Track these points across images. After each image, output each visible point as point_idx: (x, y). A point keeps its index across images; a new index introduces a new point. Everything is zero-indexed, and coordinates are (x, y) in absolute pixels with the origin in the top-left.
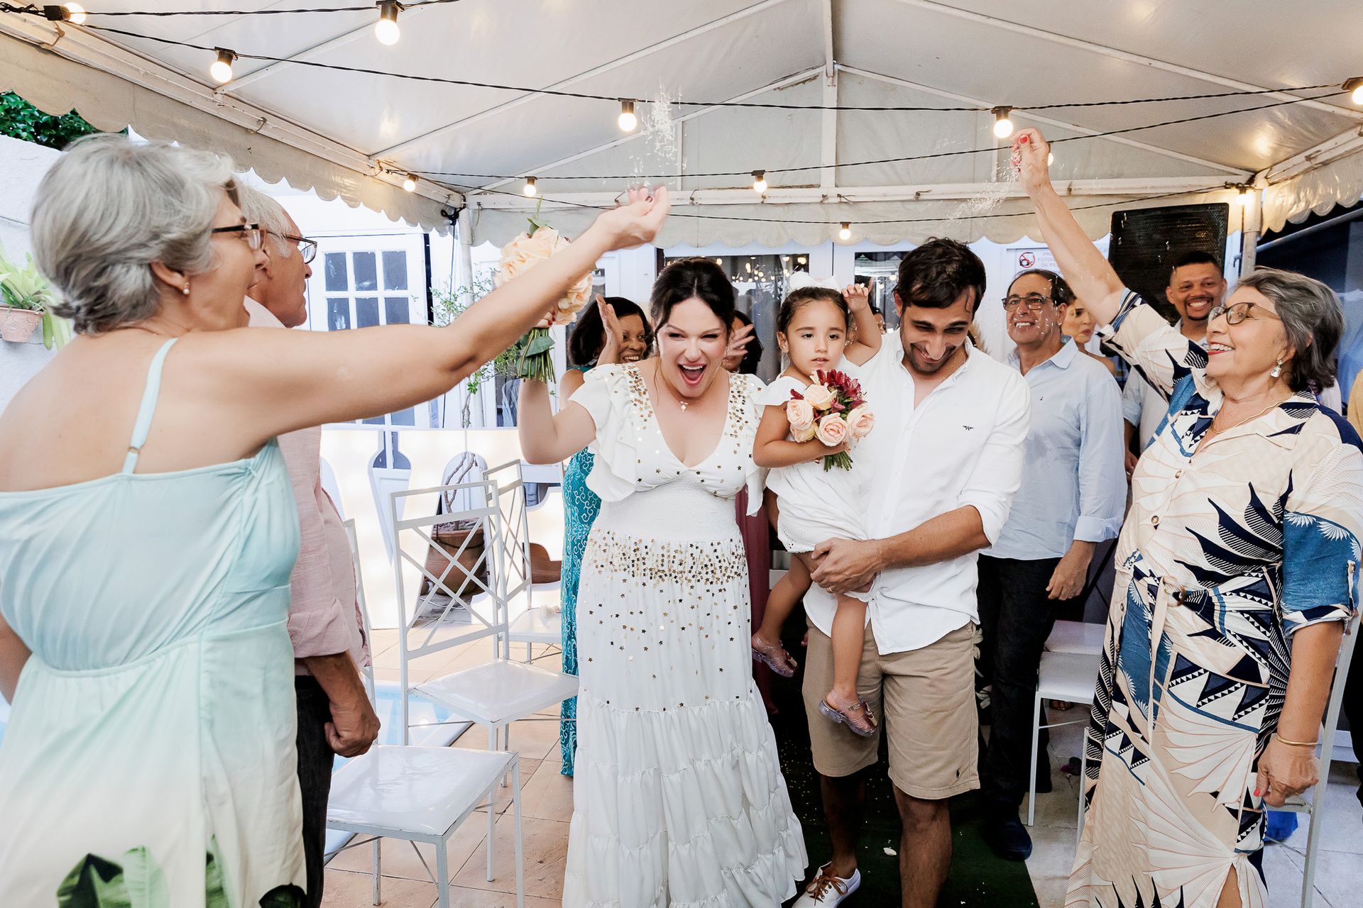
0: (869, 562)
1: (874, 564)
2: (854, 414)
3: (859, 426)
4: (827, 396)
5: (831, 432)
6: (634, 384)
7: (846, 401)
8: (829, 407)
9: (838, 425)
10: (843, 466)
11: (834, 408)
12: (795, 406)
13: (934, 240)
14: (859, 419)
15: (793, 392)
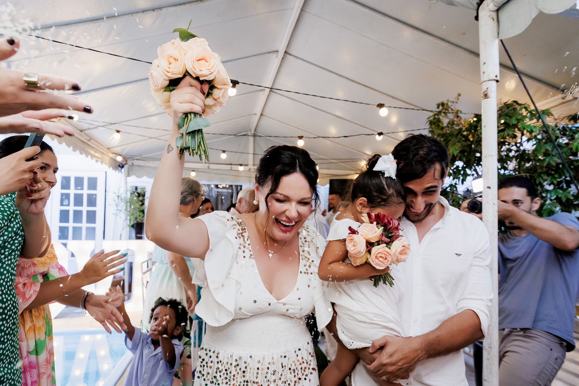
0: (416, 354)
1: (420, 356)
2: (397, 245)
3: (400, 254)
4: (376, 232)
5: (381, 259)
6: (241, 231)
7: (390, 235)
8: (377, 240)
9: (386, 253)
10: (387, 283)
11: (382, 241)
12: (352, 239)
13: (412, 135)
14: (400, 248)
15: (350, 228)
